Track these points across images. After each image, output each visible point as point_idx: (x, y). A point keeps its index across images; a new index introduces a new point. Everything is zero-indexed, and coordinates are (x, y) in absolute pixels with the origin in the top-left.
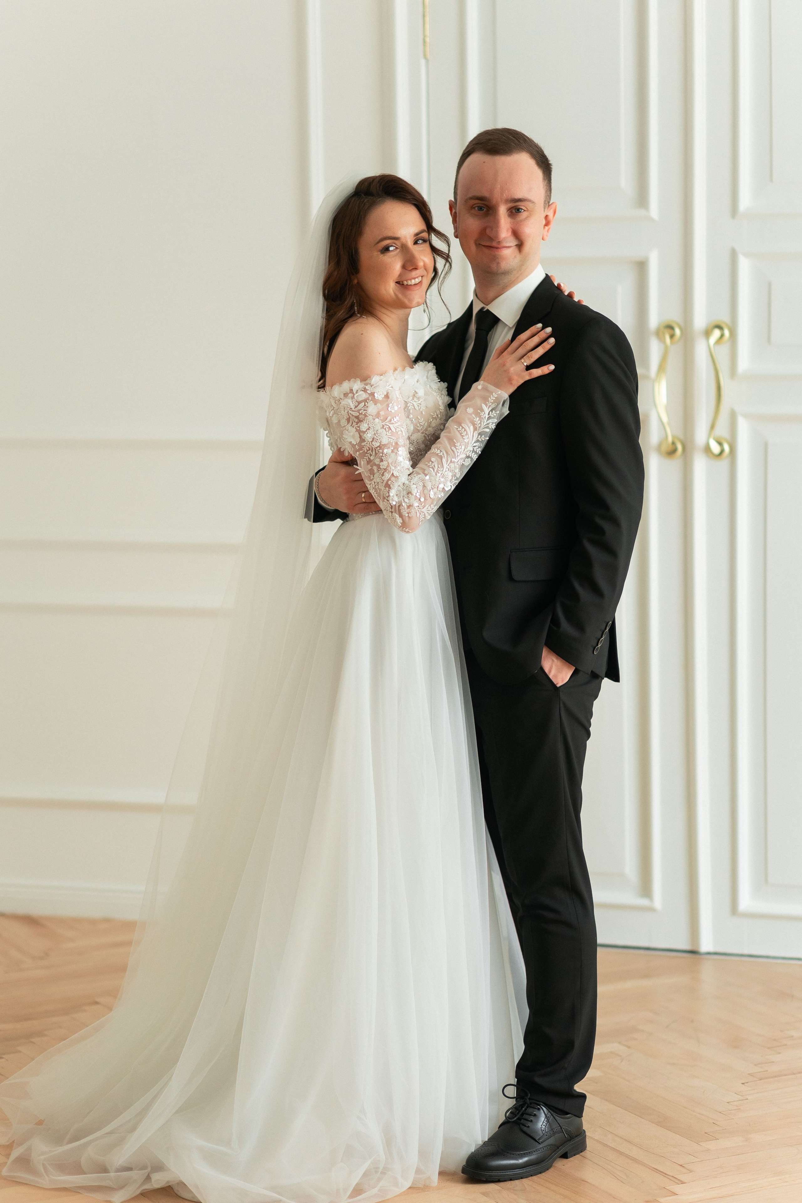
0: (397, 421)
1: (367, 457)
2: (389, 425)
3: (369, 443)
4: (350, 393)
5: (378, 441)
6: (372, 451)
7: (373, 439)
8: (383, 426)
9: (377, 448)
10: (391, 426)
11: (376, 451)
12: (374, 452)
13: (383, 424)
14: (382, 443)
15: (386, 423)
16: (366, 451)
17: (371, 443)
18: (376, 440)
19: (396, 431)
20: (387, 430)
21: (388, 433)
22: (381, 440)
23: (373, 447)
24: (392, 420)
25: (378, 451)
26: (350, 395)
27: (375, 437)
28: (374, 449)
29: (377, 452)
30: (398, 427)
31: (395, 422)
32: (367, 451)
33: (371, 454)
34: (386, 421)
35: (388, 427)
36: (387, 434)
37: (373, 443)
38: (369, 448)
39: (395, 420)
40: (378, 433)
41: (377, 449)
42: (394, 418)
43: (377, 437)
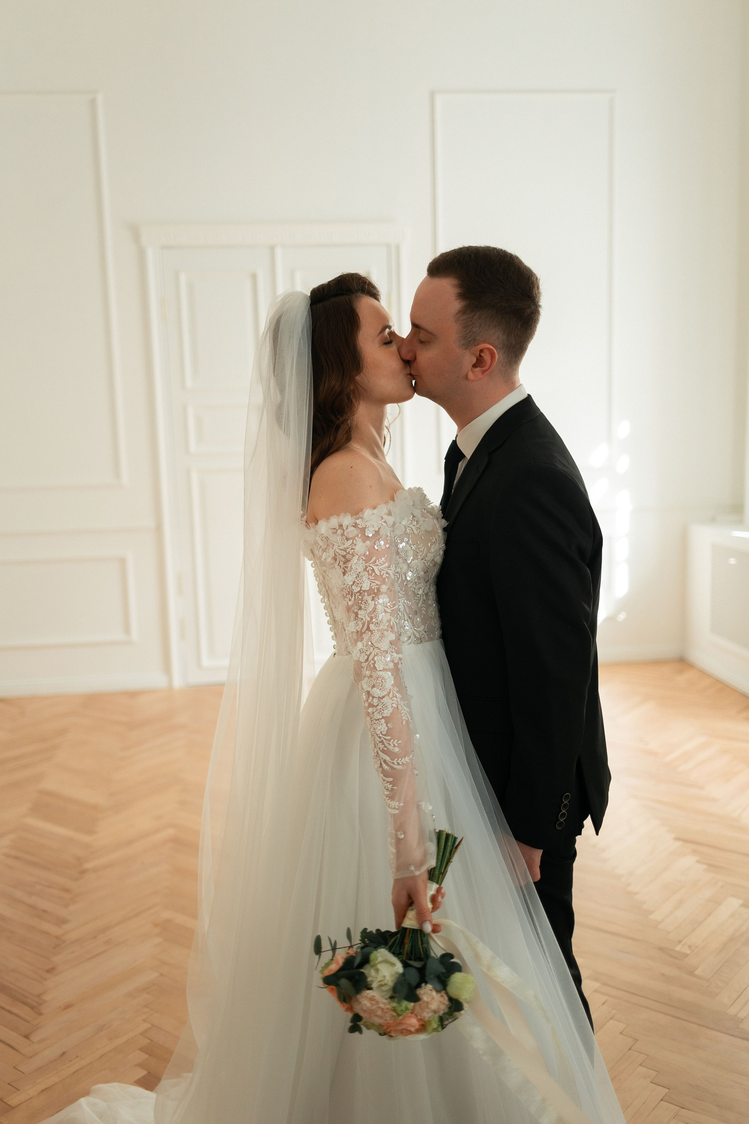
0: (382, 563)
1: (346, 602)
2: (373, 566)
3: (349, 587)
4: (339, 528)
5: (358, 585)
6: (352, 596)
7: (354, 582)
8: (366, 567)
9: (357, 593)
10: (375, 568)
11: (356, 596)
12: (353, 597)
13: (366, 564)
14: (363, 589)
15: (370, 564)
16: (345, 595)
17: (350, 587)
18: (357, 584)
19: (380, 574)
20: (370, 572)
21: (370, 576)
22: (362, 584)
23: (353, 591)
24: (377, 561)
25: (358, 597)
26: (340, 532)
27: (356, 581)
28: (354, 594)
29: (356, 598)
30: (382, 569)
31: (380, 563)
32: (347, 594)
33: (351, 598)
34: (370, 562)
35: (372, 568)
36: (369, 578)
37: (353, 587)
38: (348, 591)
39: (381, 561)
40: (359, 576)
41: (356, 595)
42: (380, 559)
43: (358, 580)
